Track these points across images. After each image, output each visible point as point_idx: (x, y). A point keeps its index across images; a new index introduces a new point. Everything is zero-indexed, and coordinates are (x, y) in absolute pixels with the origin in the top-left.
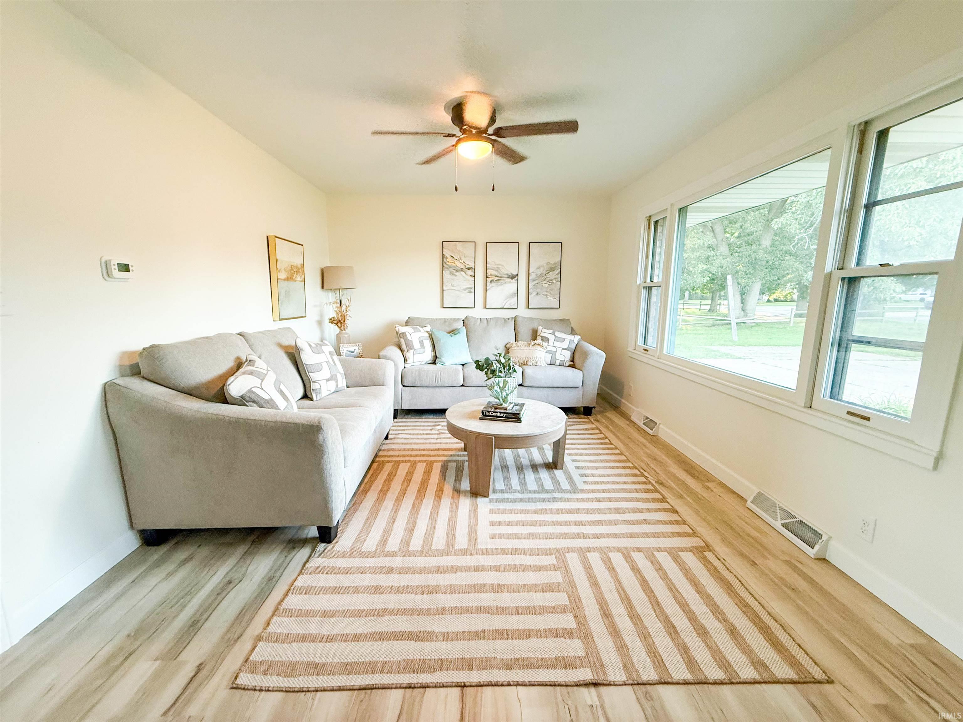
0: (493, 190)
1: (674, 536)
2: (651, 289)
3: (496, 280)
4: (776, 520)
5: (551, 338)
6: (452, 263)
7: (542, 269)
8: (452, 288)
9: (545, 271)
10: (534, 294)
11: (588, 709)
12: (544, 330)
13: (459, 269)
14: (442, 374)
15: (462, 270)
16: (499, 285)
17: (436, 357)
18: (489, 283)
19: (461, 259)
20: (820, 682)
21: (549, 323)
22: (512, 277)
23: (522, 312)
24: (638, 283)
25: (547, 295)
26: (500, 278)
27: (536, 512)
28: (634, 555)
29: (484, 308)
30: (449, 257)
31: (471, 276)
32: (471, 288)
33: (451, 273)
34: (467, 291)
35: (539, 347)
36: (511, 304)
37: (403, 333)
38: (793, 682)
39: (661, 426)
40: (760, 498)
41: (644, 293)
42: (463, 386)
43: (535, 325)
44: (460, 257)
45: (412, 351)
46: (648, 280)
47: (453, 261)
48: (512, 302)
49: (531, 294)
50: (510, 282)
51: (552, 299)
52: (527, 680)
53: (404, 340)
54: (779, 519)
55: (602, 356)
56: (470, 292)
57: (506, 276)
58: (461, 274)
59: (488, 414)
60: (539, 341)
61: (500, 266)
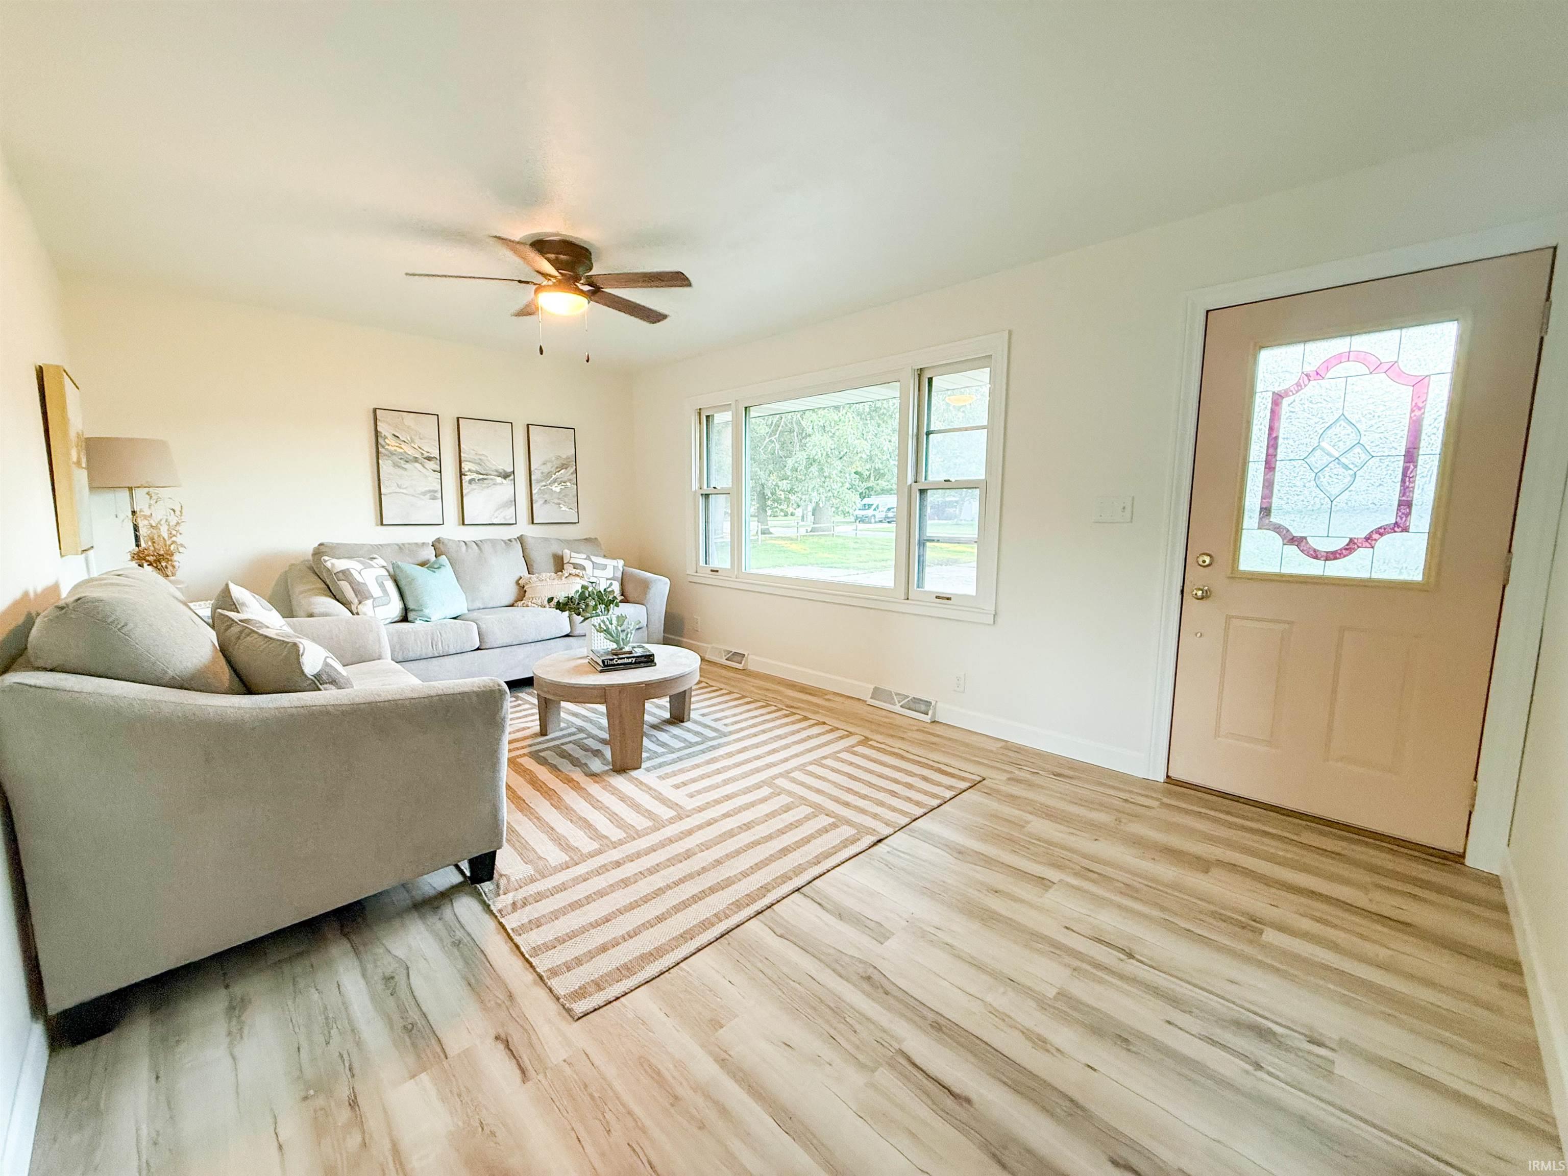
0: (588, 361)
1: (839, 740)
2: (708, 497)
3: (478, 480)
4: (894, 704)
5: (588, 565)
6: (396, 448)
7: (549, 465)
8: (398, 490)
9: (554, 468)
10: (541, 502)
11: (888, 854)
12: (573, 554)
13: (411, 458)
14: (444, 635)
15: (416, 460)
16: (485, 487)
17: (406, 610)
18: (467, 484)
19: (413, 441)
20: (980, 782)
21: (574, 544)
22: (506, 476)
23: (524, 528)
24: (694, 489)
25: (560, 504)
26: (485, 477)
27: (708, 762)
28: (824, 762)
29: (459, 525)
30: (390, 436)
31: (434, 471)
32: (436, 491)
33: (396, 465)
34: (428, 496)
35: (578, 579)
36: (507, 517)
37: (343, 572)
38: (971, 787)
39: (751, 657)
40: (877, 693)
41: (701, 501)
42: (478, 649)
43: (556, 549)
44: (411, 438)
45: (369, 602)
46: (705, 487)
47: (397, 445)
48: (507, 515)
49: (537, 501)
50: (502, 484)
51: (567, 510)
52: (838, 861)
53: (350, 584)
54: (897, 703)
55: (666, 583)
56: (434, 498)
57: (496, 473)
58: (416, 468)
59: (611, 663)
60: (569, 569)
61: (483, 458)
